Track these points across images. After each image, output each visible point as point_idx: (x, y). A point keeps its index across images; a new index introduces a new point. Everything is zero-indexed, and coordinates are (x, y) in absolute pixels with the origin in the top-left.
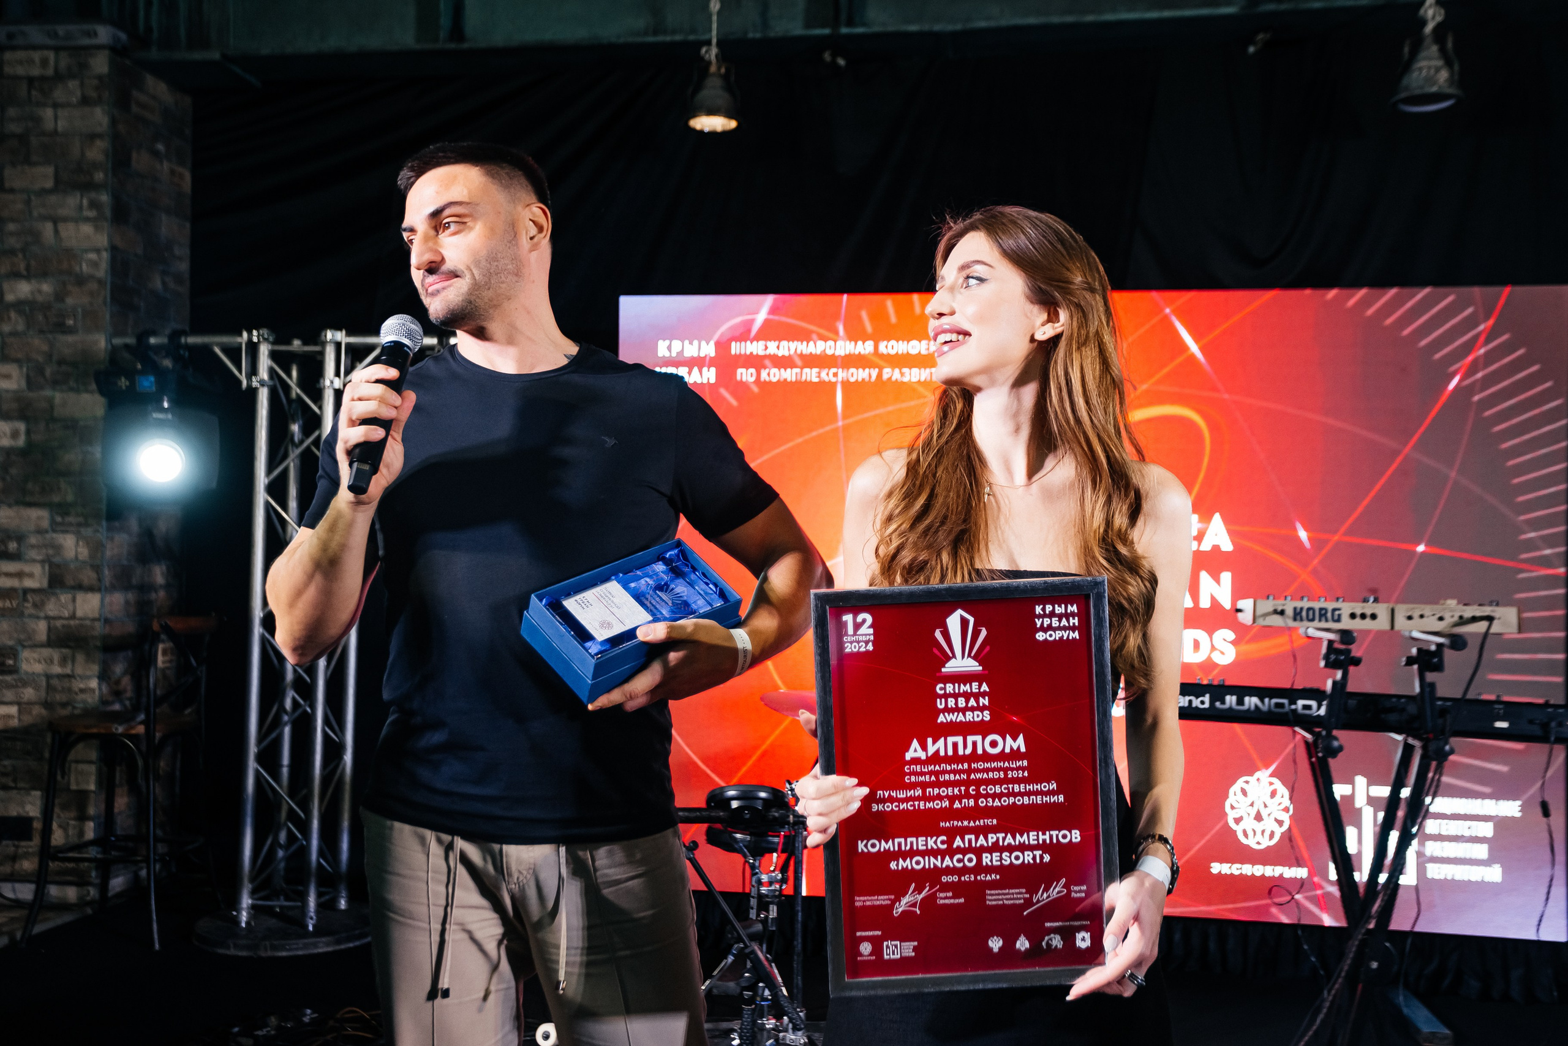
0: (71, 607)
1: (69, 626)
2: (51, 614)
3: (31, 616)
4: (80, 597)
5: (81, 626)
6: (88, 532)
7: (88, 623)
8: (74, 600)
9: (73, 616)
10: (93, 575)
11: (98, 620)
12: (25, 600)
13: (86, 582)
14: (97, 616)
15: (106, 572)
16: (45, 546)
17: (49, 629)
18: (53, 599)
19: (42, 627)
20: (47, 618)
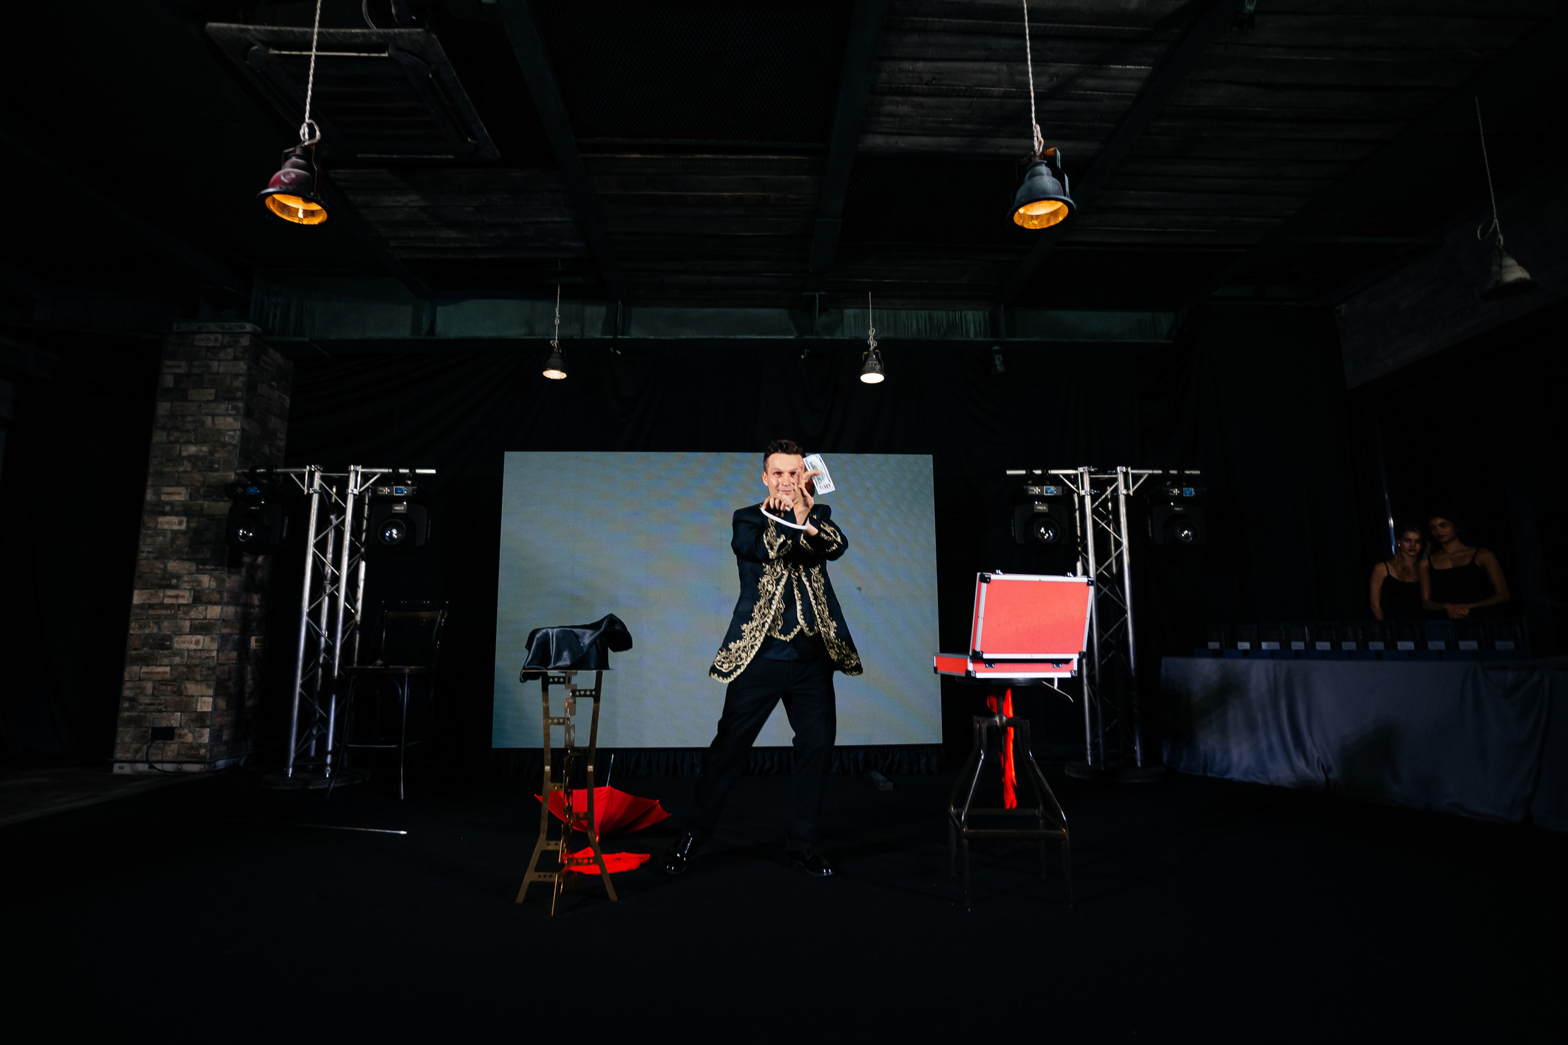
0: (204, 614)
1: (202, 624)
2: (192, 617)
3: (181, 619)
4: (210, 608)
5: (210, 623)
6: (217, 573)
7: (213, 621)
8: (206, 609)
9: (205, 618)
10: (219, 596)
11: (219, 619)
12: (179, 610)
13: (214, 599)
14: (219, 618)
15: (225, 595)
16: (192, 581)
17: (191, 625)
18: (194, 610)
19: (187, 624)
20: (190, 619)
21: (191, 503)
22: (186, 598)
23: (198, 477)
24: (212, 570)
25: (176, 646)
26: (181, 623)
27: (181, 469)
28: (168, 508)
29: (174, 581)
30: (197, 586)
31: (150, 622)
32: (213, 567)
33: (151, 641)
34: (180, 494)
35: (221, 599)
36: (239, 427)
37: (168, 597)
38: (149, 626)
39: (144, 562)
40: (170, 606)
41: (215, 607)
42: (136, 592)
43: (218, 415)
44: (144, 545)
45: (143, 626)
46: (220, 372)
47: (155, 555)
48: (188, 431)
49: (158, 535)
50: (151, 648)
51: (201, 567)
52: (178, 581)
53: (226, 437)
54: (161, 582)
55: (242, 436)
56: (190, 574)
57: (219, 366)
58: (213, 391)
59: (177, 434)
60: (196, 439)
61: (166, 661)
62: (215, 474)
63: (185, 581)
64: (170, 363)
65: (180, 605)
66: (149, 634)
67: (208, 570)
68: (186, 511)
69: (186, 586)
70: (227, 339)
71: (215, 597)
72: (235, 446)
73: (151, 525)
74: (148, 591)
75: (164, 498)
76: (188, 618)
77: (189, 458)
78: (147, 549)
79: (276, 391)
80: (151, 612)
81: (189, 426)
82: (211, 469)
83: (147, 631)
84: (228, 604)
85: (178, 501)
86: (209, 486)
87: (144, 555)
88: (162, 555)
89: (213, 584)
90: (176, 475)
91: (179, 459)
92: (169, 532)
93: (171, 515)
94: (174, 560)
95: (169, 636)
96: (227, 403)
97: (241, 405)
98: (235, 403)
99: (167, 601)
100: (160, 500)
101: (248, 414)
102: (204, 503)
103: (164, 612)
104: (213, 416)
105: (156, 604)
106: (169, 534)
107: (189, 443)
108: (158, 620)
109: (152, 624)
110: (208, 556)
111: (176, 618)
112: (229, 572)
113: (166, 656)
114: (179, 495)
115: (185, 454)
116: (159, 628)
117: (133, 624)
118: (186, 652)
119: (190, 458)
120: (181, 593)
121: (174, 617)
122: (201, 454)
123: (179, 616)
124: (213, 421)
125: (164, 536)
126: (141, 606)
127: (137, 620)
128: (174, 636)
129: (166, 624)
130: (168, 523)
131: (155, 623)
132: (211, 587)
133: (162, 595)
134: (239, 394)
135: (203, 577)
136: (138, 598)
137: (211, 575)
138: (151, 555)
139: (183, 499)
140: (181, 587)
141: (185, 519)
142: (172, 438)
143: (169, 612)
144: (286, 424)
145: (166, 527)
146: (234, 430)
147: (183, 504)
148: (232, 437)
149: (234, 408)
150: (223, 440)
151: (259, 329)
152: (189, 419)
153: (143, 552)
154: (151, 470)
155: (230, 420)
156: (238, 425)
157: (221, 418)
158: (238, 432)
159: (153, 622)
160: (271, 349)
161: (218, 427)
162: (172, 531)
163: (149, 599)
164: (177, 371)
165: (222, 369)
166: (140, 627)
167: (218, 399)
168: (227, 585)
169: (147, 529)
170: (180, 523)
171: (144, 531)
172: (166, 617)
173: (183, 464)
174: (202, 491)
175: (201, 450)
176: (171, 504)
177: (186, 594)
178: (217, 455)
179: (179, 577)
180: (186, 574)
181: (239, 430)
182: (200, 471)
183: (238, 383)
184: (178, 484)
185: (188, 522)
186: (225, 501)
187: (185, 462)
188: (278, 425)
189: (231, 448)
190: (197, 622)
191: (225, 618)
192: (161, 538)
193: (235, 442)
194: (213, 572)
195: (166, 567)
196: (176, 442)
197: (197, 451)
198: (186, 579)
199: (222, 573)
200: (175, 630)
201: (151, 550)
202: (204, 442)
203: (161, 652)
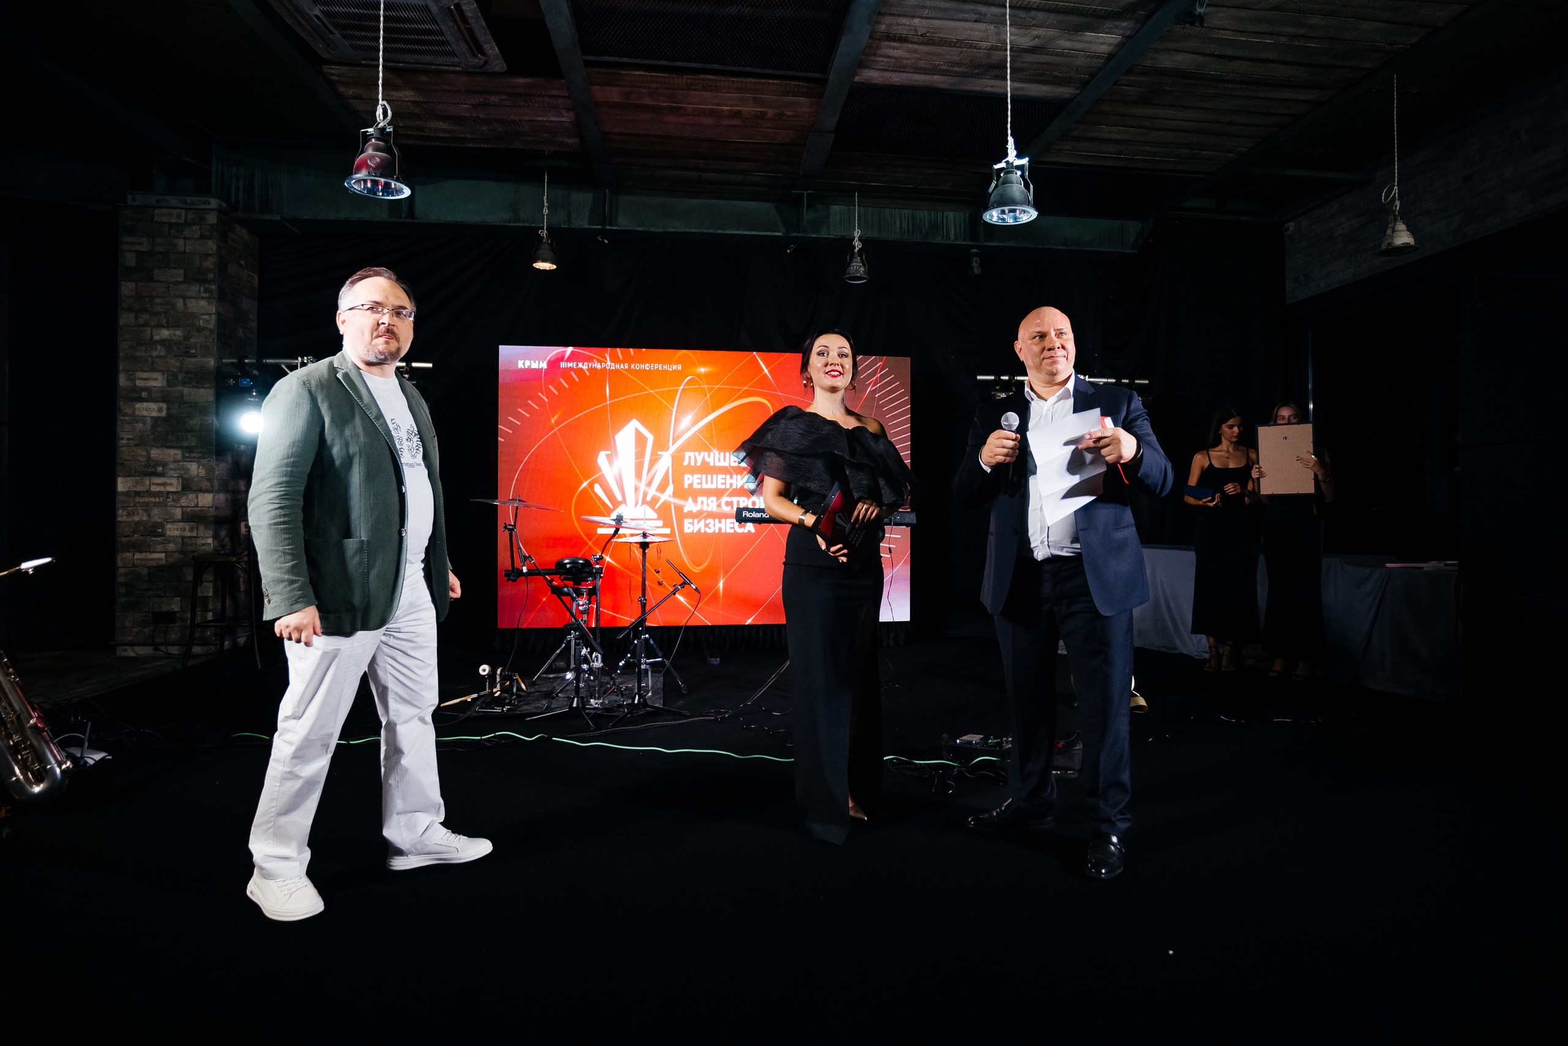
21: (169, 389)
22: (174, 486)
23: (174, 363)
24: (199, 458)
25: (168, 533)
26: (172, 510)
27: (155, 354)
28: (144, 394)
29: (160, 469)
30: (184, 474)
31: (138, 510)
32: (199, 455)
33: (141, 528)
34: (156, 379)
35: (212, 486)
36: (214, 312)
37: (155, 484)
38: (138, 513)
39: (124, 448)
40: (158, 494)
41: (206, 494)
42: (120, 480)
43: (191, 298)
44: (122, 431)
45: (131, 513)
46: (187, 251)
47: (136, 442)
48: (158, 314)
49: (137, 421)
50: (142, 535)
51: (187, 455)
52: (164, 469)
53: (201, 321)
54: (146, 470)
55: (218, 319)
56: (176, 461)
57: (185, 244)
58: (182, 271)
59: (146, 317)
60: (167, 322)
61: (159, 548)
62: (193, 360)
63: (172, 469)
64: (130, 239)
65: (168, 493)
66: (139, 521)
67: (195, 457)
68: (164, 397)
69: (172, 473)
70: (191, 216)
71: (205, 484)
72: (210, 330)
73: (128, 410)
74: (133, 478)
75: (139, 383)
76: (178, 505)
77: (162, 342)
78: (126, 436)
79: (245, 271)
80: (138, 499)
81: (159, 308)
82: (188, 354)
83: (136, 519)
84: (219, 491)
85: (155, 387)
86: (187, 372)
87: (124, 442)
88: (142, 442)
89: (202, 472)
90: (150, 359)
91: (152, 343)
92: (149, 418)
93: (149, 402)
94: (158, 448)
95: (160, 523)
96: (199, 286)
97: (214, 287)
98: (207, 285)
99: (154, 488)
100: (135, 385)
101: (222, 296)
102: (183, 390)
103: (153, 500)
104: (184, 298)
105: (143, 492)
106: (149, 421)
107: (161, 326)
108: (147, 508)
109: (140, 512)
110: (194, 444)
111: (166, 505)
112: (217, 460)
113: (160, 543)
114: (156, 381)
115: (156, 338)
116: (149, 515)
117: (120, 511)
118: (180, 539)
119: (164, 342)
120: (168, 481)
121: (164, 505)
122: (175, 338)
123: (169, 504)
124: (185, 304)
125: (144, 423)
126: (127, 494)
127: (124, 508)
128: (165, 523)
129: (155, 511)
130: (146, 410)
131: (145, 510)
132: (200, 475)
133: (148, 482)
134: (210, 276)
135: (191, 465)
136: (122, 485)
137: (199, 464)
138: (132, 442)
139: (160, 385)
140: (168, 475)
141: (164, 406)
142: (141, 321)
143: (157, 500)
144: (256, 303)
145: (145, 413)
146: (210, 314)
147: (161, 390)
148: (208, 321)
149: (206, 291)
150: (198, 324)
151: (224, 205)
152: (158, 300)
153: (123, 439)
154: (122, 354)
155: (203, 303)
156: (213, 309)
157: (194, 301)
158: (214, 316)
159: (142, 510)
160: (236, 225)
161: (191, 311)
162: (152, 418)
163: (135, 486)
164: (139, 248)
165: (188, 249)
166: (128, 515)
167: (187, 280)
168: (217, 473)
169: (124, 416)
170: (160, 410)
171: (122, 418)
172: (155, 504)
173: (156, 348)
174: (180, 377)
175: (175, 335)
176: (148, 389)
177: (175, 481)
178: (192, 340)
179: (164, 465)
180: (172, 461)
181: (214, 314)
182: (175, 356)
183: (209, 263)
184: (153, 369)
185: (168, 409)
186: (206, 388)
187: (159, 347)
188: (249, 305)
189: (207, 333)
190: (189, 510)
191: (218, 505)
192: (140, 425)
193: (211, 326)
194: (201, 460)
195: (149, 454)
196: (146, 325)
197: (170, 335)
198: (172, 466)
199: (210, 461)
200: (166, 517)
201: (131, 437)
202: (177, 326)
203: (153, 539)
